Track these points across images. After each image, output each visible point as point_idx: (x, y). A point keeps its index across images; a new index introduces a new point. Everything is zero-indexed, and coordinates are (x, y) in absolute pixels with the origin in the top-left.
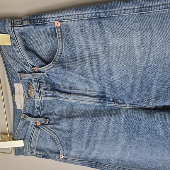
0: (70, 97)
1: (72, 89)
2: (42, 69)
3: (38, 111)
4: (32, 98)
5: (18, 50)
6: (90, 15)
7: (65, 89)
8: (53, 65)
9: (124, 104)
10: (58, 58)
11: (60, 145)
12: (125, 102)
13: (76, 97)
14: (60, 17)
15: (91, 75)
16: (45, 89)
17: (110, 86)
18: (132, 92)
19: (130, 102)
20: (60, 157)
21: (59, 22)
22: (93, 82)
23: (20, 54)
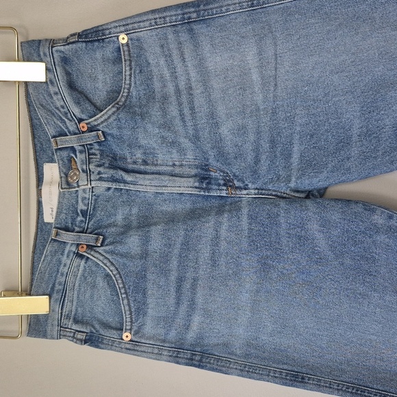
0: (145, 179)
1: (147, 164)
2: (95, 120)
3: (84, 219)
4: (74, 188)
5: (57, 90)
6: (174, 18)
7: (136, 166)
8: (114, 109)
9: (245, 189)
10: (123, 100)
11: (123, 291)
12: (247, 185)
13: (156, 180)
14: (128, 25)
15: (180, 129)
16: (99, 166)
17: (215, 150)
18: (257, 161)
19: (255, 186)
20: (124, 337)
21: (126, 34)
22: (186, 143)
23: (60, 97)
